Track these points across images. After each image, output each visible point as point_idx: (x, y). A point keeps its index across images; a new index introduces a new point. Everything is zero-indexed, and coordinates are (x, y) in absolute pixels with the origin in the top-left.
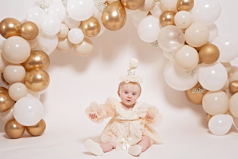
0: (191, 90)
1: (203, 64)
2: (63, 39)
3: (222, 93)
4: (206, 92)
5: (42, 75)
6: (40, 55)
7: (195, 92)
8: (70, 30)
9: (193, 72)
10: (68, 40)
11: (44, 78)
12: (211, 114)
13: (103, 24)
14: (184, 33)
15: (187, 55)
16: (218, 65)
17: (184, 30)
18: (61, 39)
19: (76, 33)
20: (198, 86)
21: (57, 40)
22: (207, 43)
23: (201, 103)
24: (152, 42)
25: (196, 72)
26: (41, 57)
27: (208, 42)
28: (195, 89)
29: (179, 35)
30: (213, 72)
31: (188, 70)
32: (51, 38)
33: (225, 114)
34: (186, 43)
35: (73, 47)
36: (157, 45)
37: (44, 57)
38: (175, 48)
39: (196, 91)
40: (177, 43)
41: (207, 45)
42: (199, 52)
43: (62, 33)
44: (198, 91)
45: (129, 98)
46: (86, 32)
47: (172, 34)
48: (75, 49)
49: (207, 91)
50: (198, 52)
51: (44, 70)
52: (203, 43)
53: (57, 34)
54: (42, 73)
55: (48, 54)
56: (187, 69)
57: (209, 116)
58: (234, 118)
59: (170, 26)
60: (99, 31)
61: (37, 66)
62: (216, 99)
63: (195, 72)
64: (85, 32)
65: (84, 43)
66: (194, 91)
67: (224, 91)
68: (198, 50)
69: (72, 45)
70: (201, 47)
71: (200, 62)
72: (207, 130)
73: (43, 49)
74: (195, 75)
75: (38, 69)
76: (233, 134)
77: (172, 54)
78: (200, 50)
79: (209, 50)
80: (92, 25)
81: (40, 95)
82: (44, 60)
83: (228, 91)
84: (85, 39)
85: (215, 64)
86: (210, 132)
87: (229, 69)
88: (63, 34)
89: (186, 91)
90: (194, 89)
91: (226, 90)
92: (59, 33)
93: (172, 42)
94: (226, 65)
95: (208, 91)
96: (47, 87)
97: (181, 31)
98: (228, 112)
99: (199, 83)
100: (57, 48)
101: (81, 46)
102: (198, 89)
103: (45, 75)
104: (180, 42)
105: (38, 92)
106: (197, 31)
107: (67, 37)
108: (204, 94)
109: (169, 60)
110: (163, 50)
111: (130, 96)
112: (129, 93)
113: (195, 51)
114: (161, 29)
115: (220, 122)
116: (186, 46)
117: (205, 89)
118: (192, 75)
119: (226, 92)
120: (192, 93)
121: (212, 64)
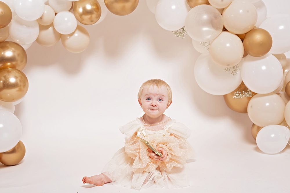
0: (232, 93)
1: (248, 56)
2: (47, 27)
3: (276, 96)
4: (253, 96)
5: (16, 77)
6: (13, 49)
7: (238, 97)
8: (56, 14)
9: (235, 68)
10: (54, 29)
11: (20, 81)
12: (260, 125)
13: (107, 5)
14: (222, 14)
15: (228, 45)
16: (270, 57)
17: (222, 11)
18: (43, 27)
19: (66, 19)
20: (242, 88)
21: (37, 29)
22: (253, 28)
23: (246, 111)
24: (175, 30)
25: (239, 70)
26: (14, 52)
27: (255, 26)
28: (238, 92)
29: (216, 17)
30: (264, 68)
31: (228, 67)
32: (28, 25)
33: (280, 124)
34: (225, 30)
35: (60, 39)
36: (183, 34)
37: (17, 52)
38: (209, 37)
39: (239, 95)
40: (212, 30)
41: (253, 30)
42: (244, 41)
43: (45, 18)
44: (242, 95)
45: (152, 107)
46: (81, 18)
47: (205, 17)
48: (63, 41)
49: (254, 94)
50: (242, 41)
51: (19, 70)
52: (249, 27)
53: (37, 20)
54: (17, 75)
55: (25, 48)
56: (228, 65)
57: (255, 129)
59: (201, 6)
60: (99, 16)
61: (9, 64)
62: (267, 104)
63: (237, 69)
64: (79, 17)
65: (76, 35)
66: (237, 95)
67: (278, 94)
68: (242, 38)
69: (60, 37)
70: (246, 34)
71: (245, 55)
72: (254, 146)
73: (17, 41)
74: (238, 73)
75: (10, 69)
77: (206, 45)
78: (245, 37)
79: (258, 37)
80: (89, 7)
81: (15, 106)
82: (19, 55)
83: (282, 93)
84: (79, 28)
85: (265, 57)
86: (257, 149)
87: (284, 63)
88: (47, 19)
89: (225, 96)
90: (235, 93)
91: (280, 92)
92: (41, 18)
93: (205, 29)
94: (280, 57)
95: (255, 94)
96: (25, 95)
97: (218, 12)
98: (284, 122)
99: (243, 84)
100: (37, 40)
101: (72, 37)
102: (242, 93)
103: (21, 77)
104: (216, 28)
105: (12, 102)
106: (241, 11)
107: (52, 25)
108: (249, 99)
109: (200, 54)
110: (191, 39)
111: (154, 104)
112: (152, 98)
113: (239, 40)
114: (189, 10)
115: (273, 136)
116: (225, 33)
117: (251, 91)
118: (234, 74)
119: (280, 95)
120: (234, 98)
121: (262, 57)
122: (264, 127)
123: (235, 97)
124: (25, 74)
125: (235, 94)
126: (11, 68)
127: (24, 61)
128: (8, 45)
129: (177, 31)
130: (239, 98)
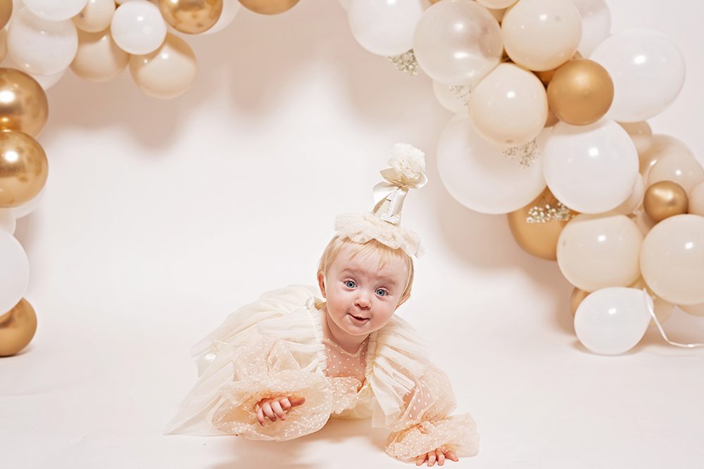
1: (561, 125)
2: (95, 37)
3: (622, 220)
4: (571, 218)
6: (16, 85)
7: (536, 219)
8: (117, 6)
9: (529, 151)
10: (113, 43)
14: (500, 23)
15: (511, 95)
16: (609, 128)
17: (500, 14)
18: (86, 37)
19: (140, 19)
20: (546, 200)
21: (72, 41)
22: (574, 57)
24: (396, 54)
25: (537, 154)
26: (17, 92)
27: (577, 53)
28: (536, 208)
29: (485, 30)
30: (594, 152)
31: (511, 146)
32: (53, 30)
33: (631, 286)
34: (506, 59)
35: (128, 67)
36: (414, 64)
37: (27, 93)
38: (471, 74)
39: (537, 216)
40: (478, 57)
41: (573, 62)
42: (549, 87)
43: (90, 16)
44: (546, 216)
46: (174, 16)
47: (460, 27)
48: (134, 71)
49: (574, 213)
50: (546, 86)
51: (27, 136)
52: (562, 55)
53: (73, 19)
54: (22, 144)
55: (44, 85)
56: (510, 141)
57: (578, 297)
58: (658, 302)
61: (5, 120)
62: (602, 238)
63: (534, 152)
64: (170, 16)
65: (165, 55)
66: (534, 214)
67: (631, 216)
68: (545, 79)
69: (127, 60)
70: (555, 70)
71: (552, 121)
72: (571, 339)
73: (27, 67)
74: (535, 163)
75: (6, 131)
76: (652, 351)
77: (463, 92)
78: (551, 78)
79: (580, 80)
81: (17, 220)
82: (28, 100)
83: (640, 213)
84: (170, 41)
85: (599, 126)
86: (578, 345)
87: (644, 143)
88: (95, 20)
89: (511, 218)
90: (531, 210)
91: (634, 213)
92: (82, 15)
93: (461, 55)
94: (636, 129)
95: (577, 213)
97: (490, 16)
98: (639, 282)
99: (547, 190)
100: (74, 66)
101: (155, 62)
102: (546, 211)
103: (31, 151)
104: (487, 54)
105: (9, 209)
106: (543, 17)
107: (107, 31)
108: (564, 224)
109: (452, 114)
110: (430, 81)
111: (364, 301)
113: (538, 84)
114: (425, 8)
115: (612, 311)
116: (508, 66)
117: (566, 207)
118: (525, 163)
119: (634, 219)
120: (528, 222)
121: (591, 125)
122: (594, 291)
123: (530, 218)
124: (41, 144)
125: (530, 213)
126: (8, 128)
127: (42, 114)
128: (4, 77)
129: (401, 57)
130: (538, 221)
